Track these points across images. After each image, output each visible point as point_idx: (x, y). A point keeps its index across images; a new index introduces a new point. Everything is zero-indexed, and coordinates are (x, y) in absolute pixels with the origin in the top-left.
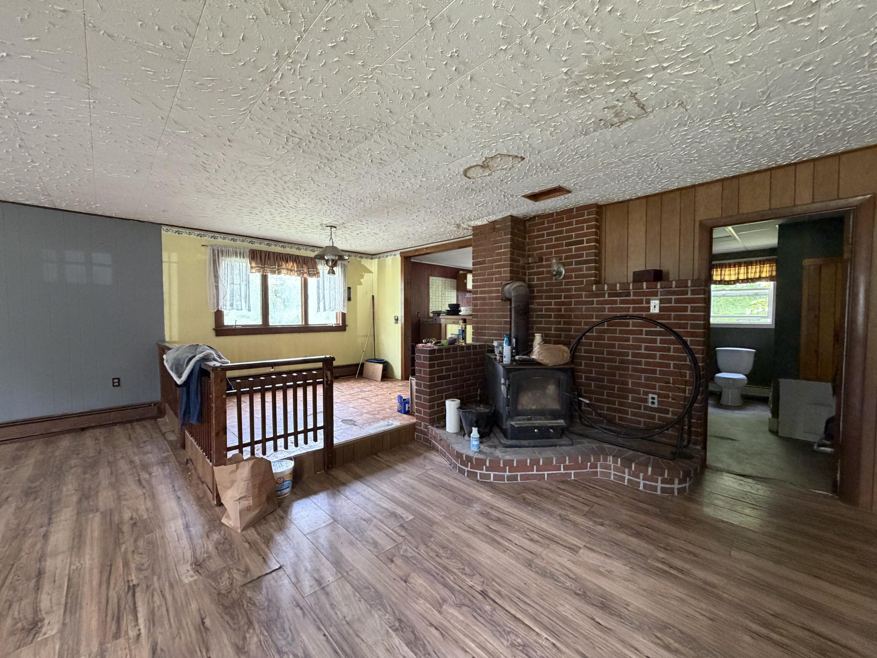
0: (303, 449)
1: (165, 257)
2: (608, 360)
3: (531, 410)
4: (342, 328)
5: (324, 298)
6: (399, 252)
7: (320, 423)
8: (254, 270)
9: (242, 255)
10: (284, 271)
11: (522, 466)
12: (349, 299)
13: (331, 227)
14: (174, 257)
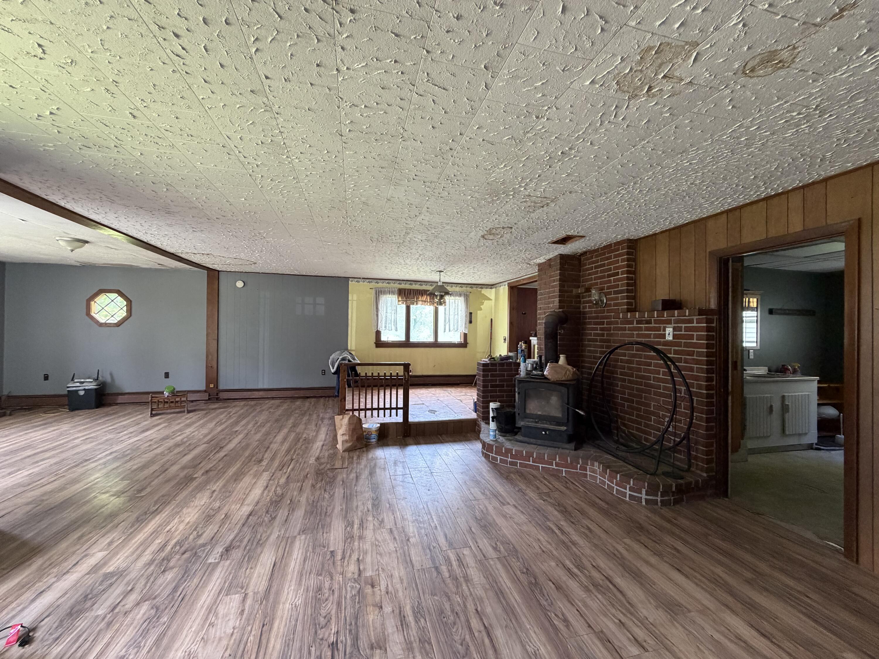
0: (387, 420)
1: (350, 298)
2: (637, 383)
3: (536, 414)
4: (464, 345)
5: (449, 321)
6: (506, 283)
7: (401, 405)
8: (400, 303)
9: (393, 293)
10: (420, 303)
11: (518, 455)
12: (471, 322)
13: (440, 271)
14: (355, 297)
